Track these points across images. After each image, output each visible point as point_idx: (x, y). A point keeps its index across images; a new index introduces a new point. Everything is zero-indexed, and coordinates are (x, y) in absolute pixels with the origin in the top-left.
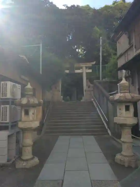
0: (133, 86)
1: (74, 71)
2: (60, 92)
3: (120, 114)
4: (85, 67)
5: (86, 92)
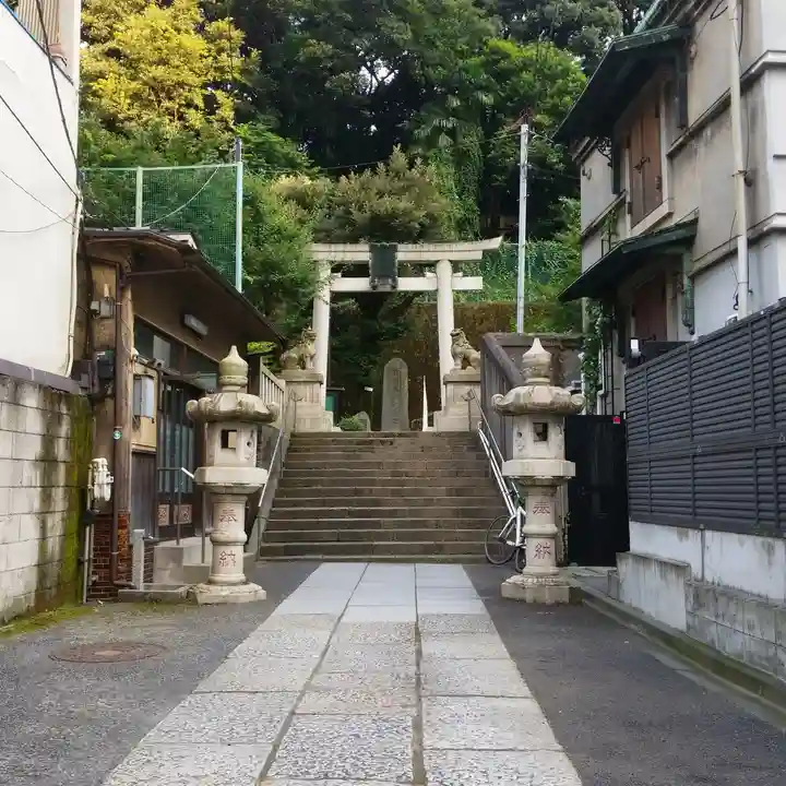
1: (395, 280)
2: (321, 383)
3: (520, 450)
4: (449, 263)
5: (450, 387)
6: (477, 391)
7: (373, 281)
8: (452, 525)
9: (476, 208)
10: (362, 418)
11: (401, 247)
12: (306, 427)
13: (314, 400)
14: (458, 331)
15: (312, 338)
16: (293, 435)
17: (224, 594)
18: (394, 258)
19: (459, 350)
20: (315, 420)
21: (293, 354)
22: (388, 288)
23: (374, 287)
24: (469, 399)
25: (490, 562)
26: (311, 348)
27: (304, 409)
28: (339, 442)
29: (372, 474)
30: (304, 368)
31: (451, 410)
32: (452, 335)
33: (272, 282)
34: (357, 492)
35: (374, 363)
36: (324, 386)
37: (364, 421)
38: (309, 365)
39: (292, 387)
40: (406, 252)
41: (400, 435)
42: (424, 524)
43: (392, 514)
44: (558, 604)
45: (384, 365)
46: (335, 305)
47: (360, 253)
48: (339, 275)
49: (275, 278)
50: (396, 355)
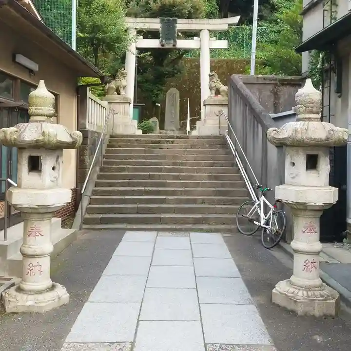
0: (340, 97)
1: (175, 41)
2: (130, 103)
3: (293, 178)
4: (208, 32)
5: (208, 107)
6: (225, 110)
7: (162, 41)
8: (212, 202)
9: (217, 7)
10: (154, 121)
11: (179, 21)
12: (120, 131)
13: (125, 113)
14: (213, 73)
15: (124, 75)
16: (111, 136)
17: (29, 303)
18: (175, 27)
19: (213, 85)
20: (126, 126)
21: (113, 85)
22: (171, 46)
23: (163, 45)
24: (220, 114)
25: (240, 231)
26: (124, 82)
27: (119, 119)
28: (140, 141)
29: (161, 164)
30: (119, 94)
31: (208, 121)
32: (210, 76)
33: (98, 39)
34: (150, 177)
35: (161, 90)
36: (132, 105)
37: (155, 123)
38: (122, 92)
39: (112, 106)
40: (182, 25)
41: (177, 137)
42: (194, 201)
43: (173, 193)
44: (326, 316)
45: (167, 92)
46: (139, 56)
47: (155, 24)
48: (142, 37)
49: (100, 35)
50: (173, 86)
